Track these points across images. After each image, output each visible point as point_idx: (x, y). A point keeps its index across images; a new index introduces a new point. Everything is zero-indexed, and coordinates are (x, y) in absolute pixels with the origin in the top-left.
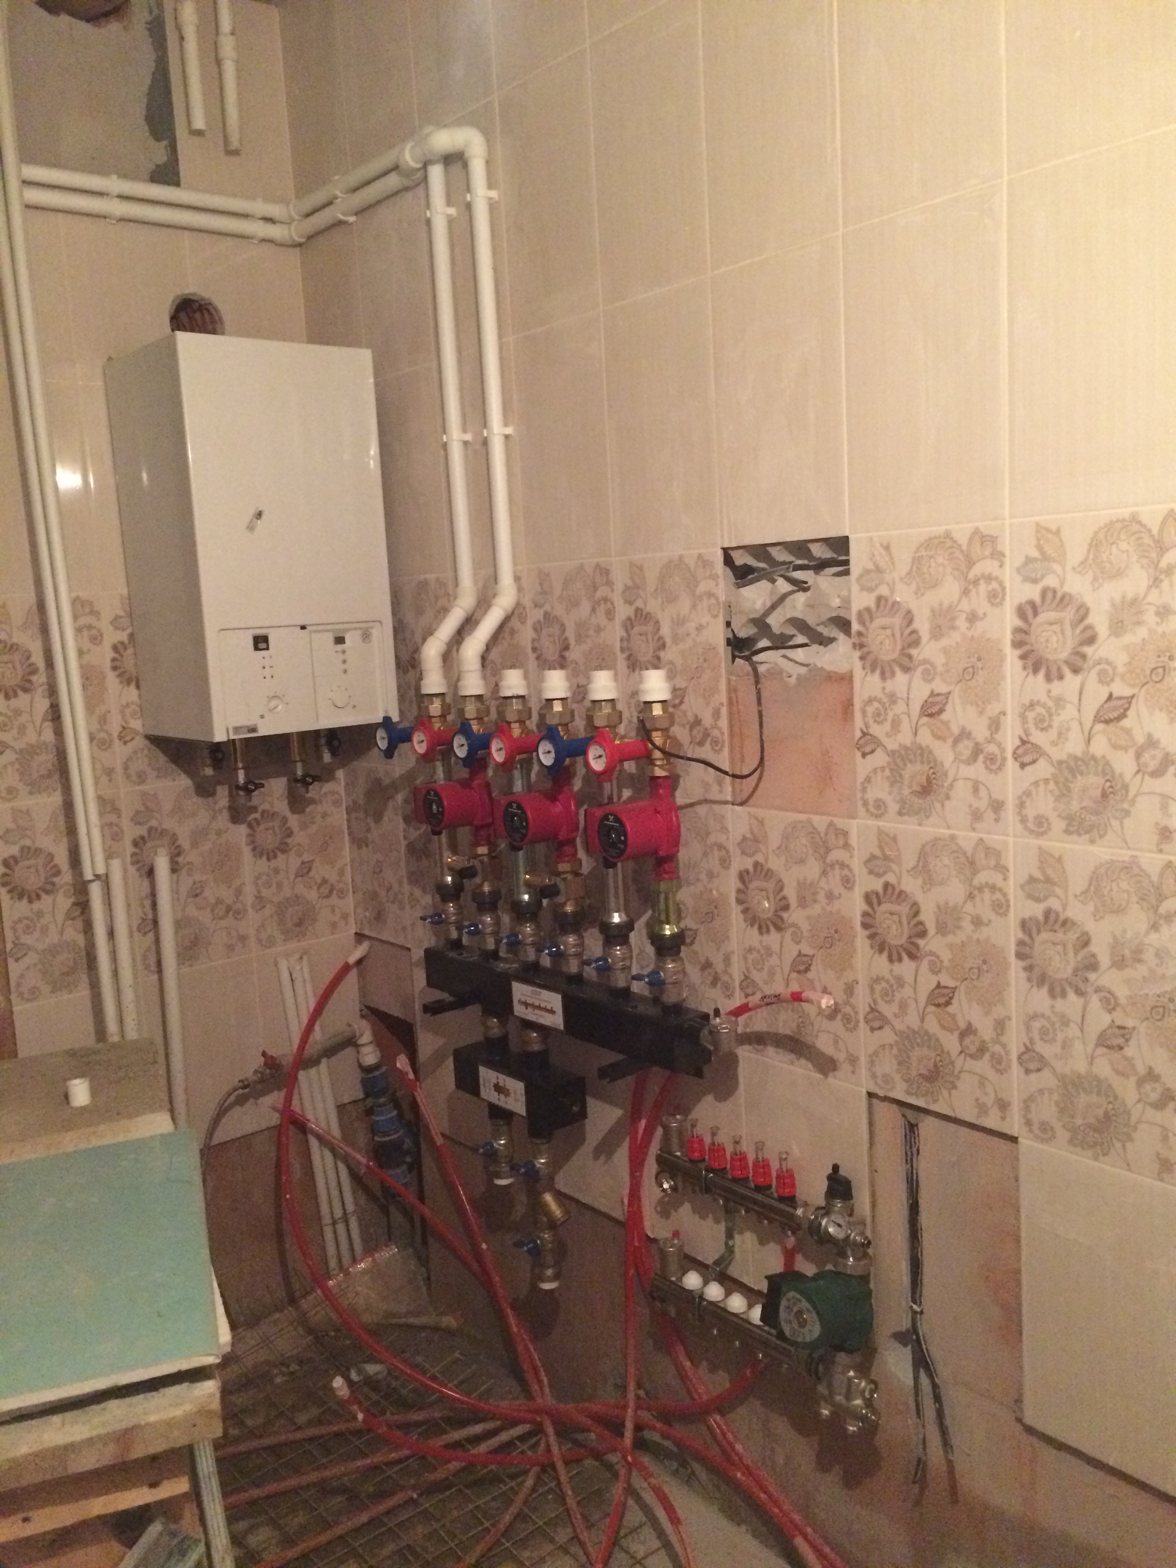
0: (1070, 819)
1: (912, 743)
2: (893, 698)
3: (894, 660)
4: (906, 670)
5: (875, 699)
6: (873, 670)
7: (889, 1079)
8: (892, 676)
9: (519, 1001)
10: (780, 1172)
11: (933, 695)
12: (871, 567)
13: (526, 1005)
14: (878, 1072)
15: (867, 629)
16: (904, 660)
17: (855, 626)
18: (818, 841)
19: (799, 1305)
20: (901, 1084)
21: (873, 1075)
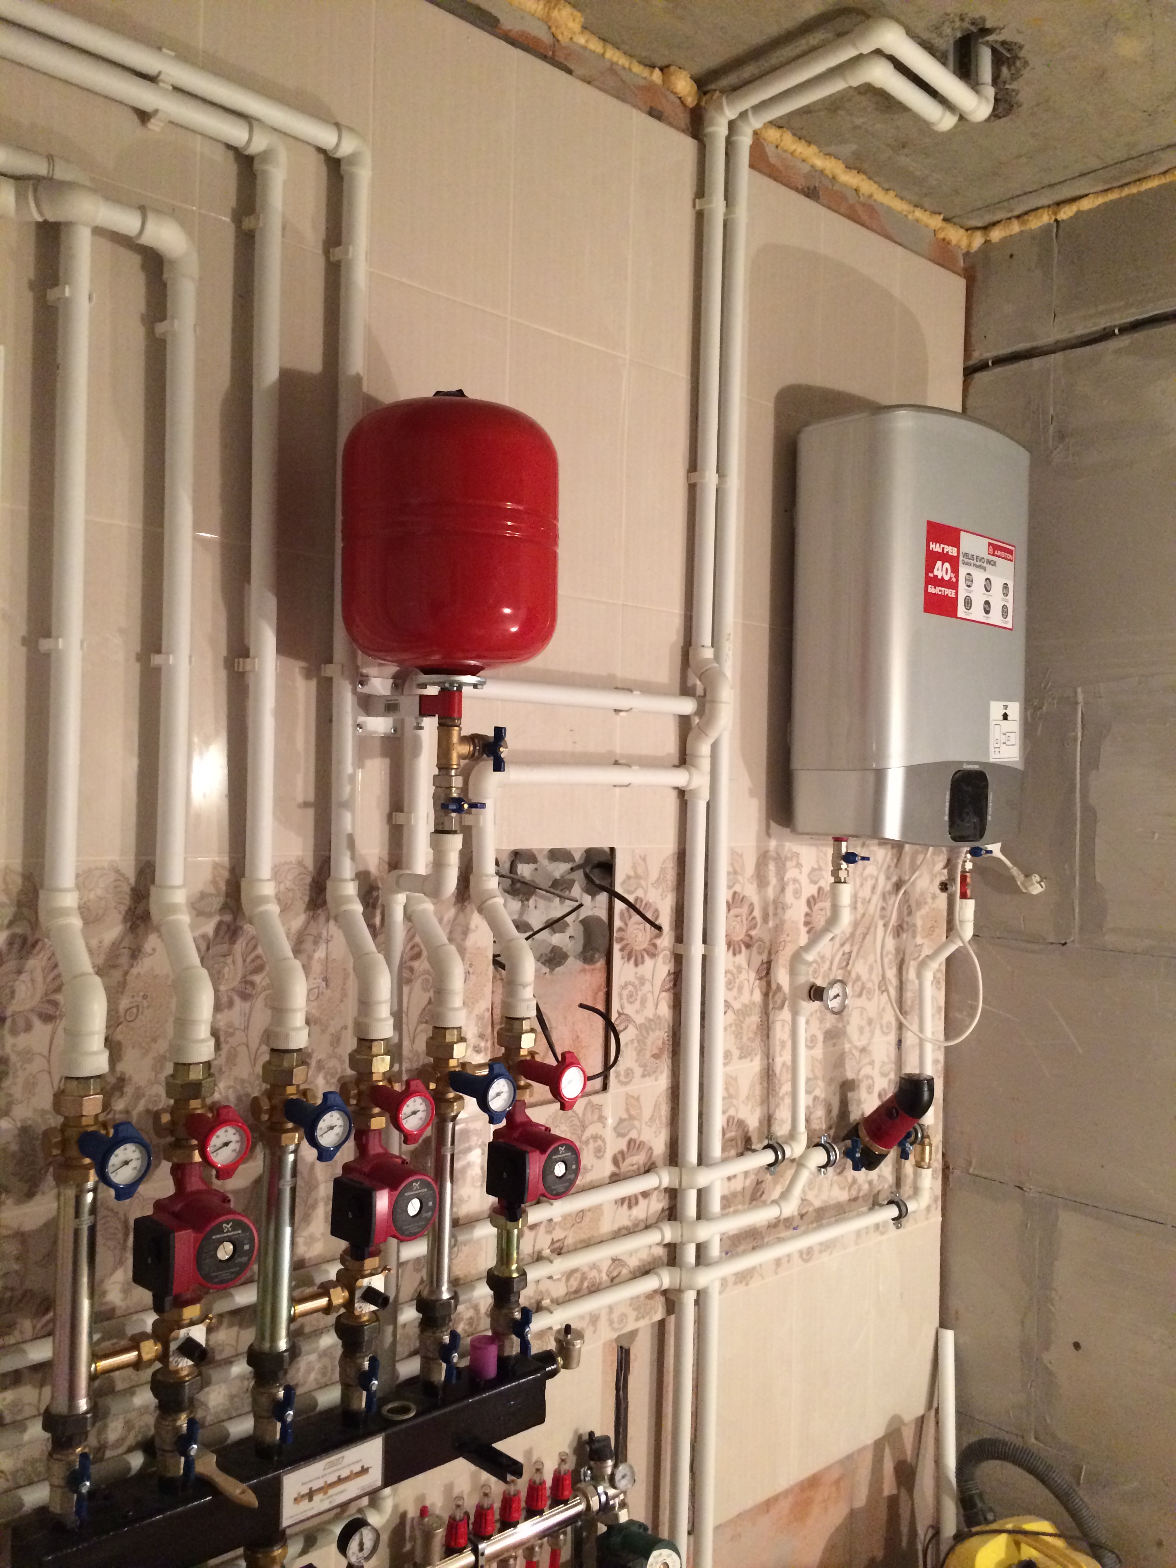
0: (741, 1048)
1: (655, 1015)
2: (642, 980)
3: (644, 950)
4: (653, 955)
5: (630, 983)
6: (629, 959)
7: (623, 1317)
8: (643, 962)
9: (296, 1499)
10: (558, 1478)
11: (669, 974)
12: (632, 874)
13: (310, 1495)
14: (615, 1316)
15: (626, 925)
16: (651, 949)
17: (617, 923)
18: (577, 1122)
19: (660, 1559)
20: (632, 1315)
21: (611, 1322)
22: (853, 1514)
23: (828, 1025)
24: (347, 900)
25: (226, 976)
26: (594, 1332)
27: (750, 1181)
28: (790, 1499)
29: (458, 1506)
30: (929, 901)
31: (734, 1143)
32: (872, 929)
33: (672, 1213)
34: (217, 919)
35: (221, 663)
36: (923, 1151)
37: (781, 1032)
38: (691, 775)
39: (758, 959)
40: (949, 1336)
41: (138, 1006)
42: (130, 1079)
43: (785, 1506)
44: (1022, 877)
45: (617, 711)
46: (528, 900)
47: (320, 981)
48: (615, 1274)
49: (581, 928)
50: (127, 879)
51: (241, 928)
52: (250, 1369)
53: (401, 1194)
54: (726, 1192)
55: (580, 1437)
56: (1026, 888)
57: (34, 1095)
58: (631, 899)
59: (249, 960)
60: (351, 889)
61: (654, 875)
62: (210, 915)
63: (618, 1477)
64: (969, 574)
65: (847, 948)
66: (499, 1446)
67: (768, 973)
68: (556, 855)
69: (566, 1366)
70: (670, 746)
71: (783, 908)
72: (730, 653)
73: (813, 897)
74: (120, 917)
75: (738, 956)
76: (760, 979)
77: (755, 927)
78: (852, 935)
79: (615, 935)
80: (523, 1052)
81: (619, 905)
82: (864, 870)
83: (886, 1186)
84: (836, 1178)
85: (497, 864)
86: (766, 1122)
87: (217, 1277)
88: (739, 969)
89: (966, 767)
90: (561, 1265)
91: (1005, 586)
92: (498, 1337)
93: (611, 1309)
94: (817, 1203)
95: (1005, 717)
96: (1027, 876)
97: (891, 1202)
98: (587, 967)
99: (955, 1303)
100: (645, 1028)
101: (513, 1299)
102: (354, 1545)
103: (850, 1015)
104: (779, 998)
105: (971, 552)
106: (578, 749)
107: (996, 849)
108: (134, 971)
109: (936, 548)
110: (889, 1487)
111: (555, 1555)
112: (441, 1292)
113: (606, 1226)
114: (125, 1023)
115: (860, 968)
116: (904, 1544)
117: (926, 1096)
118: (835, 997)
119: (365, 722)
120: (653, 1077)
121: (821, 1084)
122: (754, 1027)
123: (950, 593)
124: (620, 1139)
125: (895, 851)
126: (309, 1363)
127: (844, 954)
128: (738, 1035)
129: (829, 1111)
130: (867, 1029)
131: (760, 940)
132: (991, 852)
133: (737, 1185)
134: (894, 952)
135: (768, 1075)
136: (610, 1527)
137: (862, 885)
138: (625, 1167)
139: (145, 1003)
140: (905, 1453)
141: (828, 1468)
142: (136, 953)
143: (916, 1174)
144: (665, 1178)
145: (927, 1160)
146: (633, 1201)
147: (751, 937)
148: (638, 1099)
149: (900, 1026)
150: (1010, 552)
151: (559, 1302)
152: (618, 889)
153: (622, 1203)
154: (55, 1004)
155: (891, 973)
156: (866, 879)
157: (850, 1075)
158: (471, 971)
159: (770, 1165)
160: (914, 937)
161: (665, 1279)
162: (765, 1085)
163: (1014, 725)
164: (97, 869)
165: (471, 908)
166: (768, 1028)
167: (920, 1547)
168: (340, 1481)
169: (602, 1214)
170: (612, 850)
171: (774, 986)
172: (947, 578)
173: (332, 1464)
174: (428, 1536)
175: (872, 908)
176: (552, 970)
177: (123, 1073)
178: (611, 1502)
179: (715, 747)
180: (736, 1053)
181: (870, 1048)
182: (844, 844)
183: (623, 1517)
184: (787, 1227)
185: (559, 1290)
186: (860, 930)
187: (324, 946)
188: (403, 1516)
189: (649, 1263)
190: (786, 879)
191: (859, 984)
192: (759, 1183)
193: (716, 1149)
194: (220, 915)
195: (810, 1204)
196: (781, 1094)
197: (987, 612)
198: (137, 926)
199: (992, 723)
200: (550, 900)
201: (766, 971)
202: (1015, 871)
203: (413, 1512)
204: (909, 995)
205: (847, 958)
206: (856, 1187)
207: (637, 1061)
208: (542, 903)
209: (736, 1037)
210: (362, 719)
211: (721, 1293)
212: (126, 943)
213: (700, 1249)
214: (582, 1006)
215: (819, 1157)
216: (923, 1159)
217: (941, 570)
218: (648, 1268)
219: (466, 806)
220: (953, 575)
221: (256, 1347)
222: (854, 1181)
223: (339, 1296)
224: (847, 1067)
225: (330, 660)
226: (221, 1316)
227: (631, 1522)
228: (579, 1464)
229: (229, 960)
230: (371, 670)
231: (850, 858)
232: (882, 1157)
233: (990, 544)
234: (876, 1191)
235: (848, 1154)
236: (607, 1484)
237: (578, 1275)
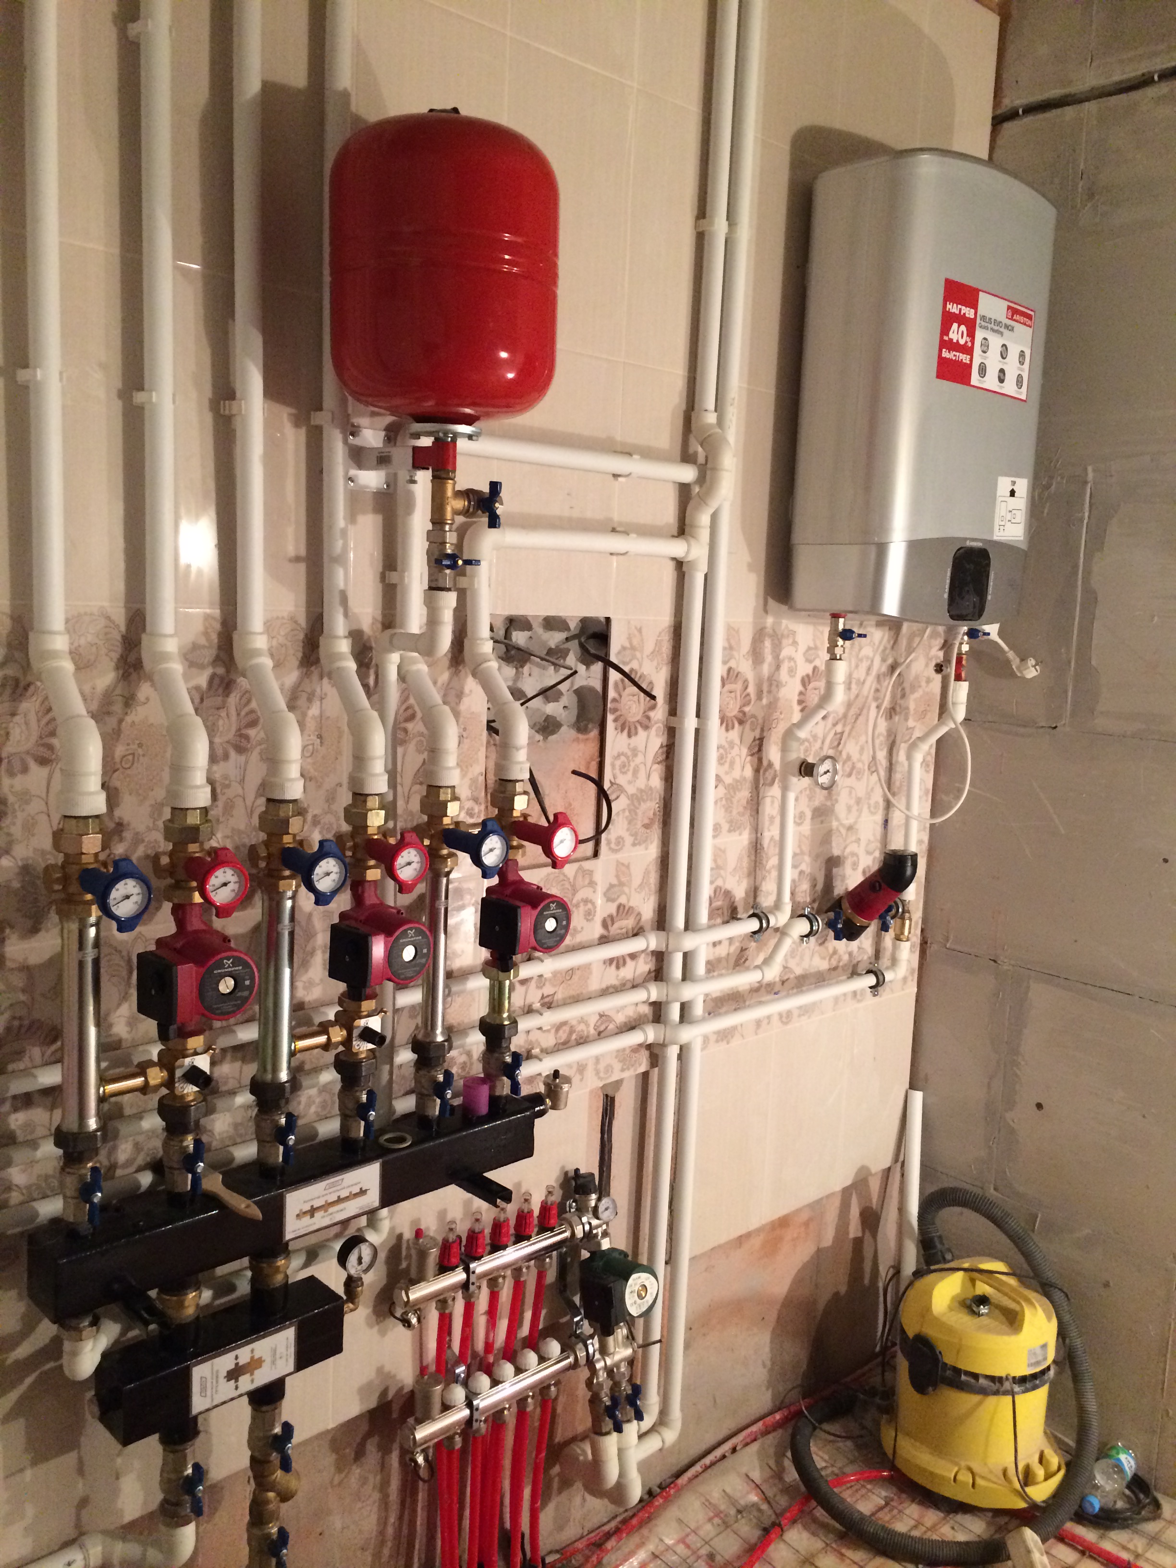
0: (731, 822)
1: (647, 786)
2: (635, 752)
3: (638, 721)
4: (646, 728)
5: (623, 754)
6: (622, 731)
7: (609, 1069)
8: (636, 734)
9: (298, 1216)
10: (545, 1208)
11: (662, 746)
12: (628, 645)
13: (312, 1212)
14: (601, 1066)
15: (621, 696)
16: (645, 721)
17: (612, 694)
18: (567, 886)
19: (639, 1282)
20: (617, 1066)
21: (597, 1072)
22: (819, 1251)
23: (817, 803)
24: (340, 657)
25: (221, 729)
26: (581, 1080)
27: (734, 948)
28: (762, 1237)
29: (451, 1230)
30: (923, 684)
31: (720, 912)
32: (865, 711)
33: (659, 974)
34: (209, 672)
35: (206, 403)
36: (903, 925)
37: (770, 808)
38: (689, 546)
39: (750, 736)
40: (918, 1097)
41: (133, 754)
42: (129, 824)
43: (756, 1242)
44: (1018, 660)
45: (616, 476)
46: (522, 667)
47: (314, 737)
48: (602, 1028)
49: (575, 699)
50: (118, 626)
51: (235, 682)
52: (253, 1098)
53: (398, 938)
54: (711, 958)
55: (566, 1173)
56: (1021, 672)
57: (33, 835)
58: (626, 669)
59: (243, 713)
60: (344, 646)
61: (649, 647)
62: (202, 667)
63: (601, 1208)
64: (985, 339)
65: (839, 728)
66: (491, 1175)
67: (760, 750)
68: (552, 623)
69: (554, 1107)
70: (669, 515)
71: (777, 686)
72: (734, 419)
73: (808, 676)
74: (113, 664)
75: (731, 732)
76: (752, 755)
77: (748, 703)
78: (845, 716)
79: (609, 705)
80: (516, 814)
81: (614, 675)
82: (860, 649)
83: (866, 957)
84: (817, 948)
85: (492, 630)
86: (752, 894)
87: (218, 1009)
88: (731, 744)
89: (969, 544)
90: (550, 1018)
91: (1022, 354)
92: (489, 1078)
93: (597, 1059)
94: (798, 971)
95: (1012, 493)
96: (1023, 660)
97: (869, 972)
98: (581, 736)
99: (925, 1067)
100: (636, 799)
101: (504, 1045)
102: (353, 1258)
103: (838, 794)
104: (769, 775)
105: (988, 316)
106: (576, 514)
107: (992, 630)
108: (129, 719)
109: (953, 308)
110: (854, 1229)
111: (541, 1276)
112: (435, 1035)
113: (595, 984)
114: (121, 770)
115: (851, 748)
116: (866, 1281)
117: (909, 871)
118: (825, 773)
119: (356, 476)
120: (643, 846)
121: (807, 859)
122: (744, 802)
123: (964, 358)
124: (610, 904)
125: (892, 633)
126: (310, 1097)
127: (836, 734)
128: (728, 809)
129: (814, 886)
130: (855, 808)
131: (754, 716)
132: (989, 634)
133: (722, 951)
134: (885, 733)
135: (756, 848)
136: (593, 1254)
137: (857, 666)
138: (614, 930)
139: (140, 751)
140: (871, 1200)
141: (798, 1211)
142: (129, 701)
143: (895, 948)
144: (652, 941)
145: (906, 933)
146: (621, 962)
147: (744, 713)
148: (628, 867)
149: (888, 805)
150: (1029, 317)
151: (547, 1052)
152: (613, 658)
153: (611, 964)
154: (50, 747)
155: (882, 755)
156: (861, 660)
157: (836, 852)
158: (465, 734)
159: (755, 933)
160: (906, 719)
161: (650, 1034)
162: (753, 858)
163: (1021, 503)
164: (86, 614)
165: (465, 671)
166: (758, 804)
167: (881, 1285)
168: (340, 1200)
169: (591, 973)
170: (608, 620)
171: (765, 763)
172: (962, 342)
173: (333, 1185)
174: (423, 1255)
175: (865, 691)
176: (545, 738)
177: (120, 818)
178: (595, 1232)
179: (714, 517)
180: (725, 826)
181: (857, 827)
182: (841, 620)
183: (605, 1244)
184: (769, 992)
185: (549, 1041)
186: (853, 711)
187: (318, 703)
188: (400, 1237)
189: (635, 1020)
190: (781, 657)
191: (849, 763)
192: (743, 950)
193: (703, 916)
194: (214, 667)
195: (791, 971)
196: (768, 867)
197: (1001, 380)
198: (130, 674)
199: (999, 499)
200: (544, 668)
201: (758, 748)
202: (1011, 655)
203: (408, 1235)
204: (898, 777)
205: (839, 739)
206: (836, 957)
207: (628, 830)
208: (536, 671)
209: (726, 811)
210: (353, 472)
211: (703, 1049)
212: (118, 691)
213: (684, 1008)
214: (574, 772)
215: (803, 926)
216: (902, 933)
217: (957, 333)
218: (633, 1024)
219: (460, 562)
220: (968, 339)
221: (259, 1078)
222: (835, 952)
223: (338, 1035)
224: (834, 844)
225: (320, 409)
226: (224, 1050)
227: (612, 1250)
228: (565, 1198)
229: (223, 713)
230: (363, 421)
231: (847, 635)
232: (863, 928)
233: (1009, 308)
234: (855, 962)
235: (831, 925)
236: (591, 1215)
237: (566, 1028)
